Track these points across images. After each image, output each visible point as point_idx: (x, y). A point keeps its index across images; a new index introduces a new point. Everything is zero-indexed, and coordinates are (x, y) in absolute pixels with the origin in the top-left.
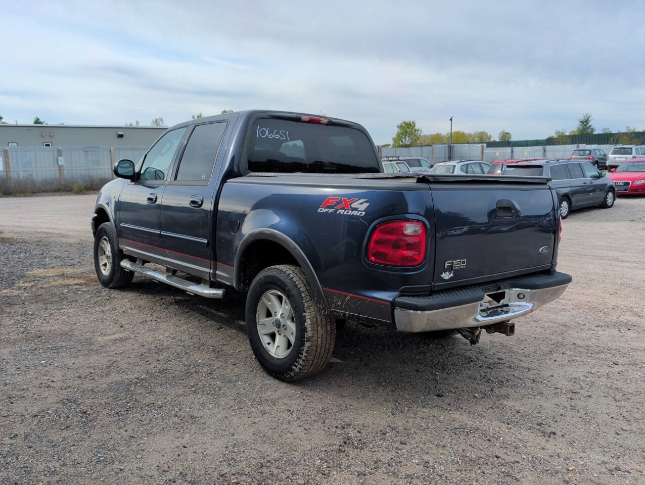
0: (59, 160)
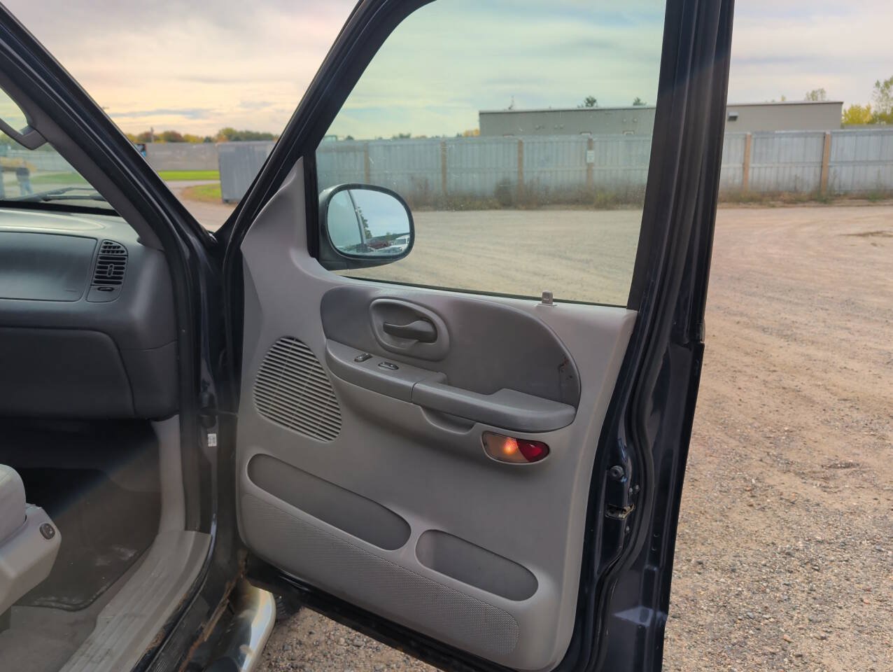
0: (588, 155)
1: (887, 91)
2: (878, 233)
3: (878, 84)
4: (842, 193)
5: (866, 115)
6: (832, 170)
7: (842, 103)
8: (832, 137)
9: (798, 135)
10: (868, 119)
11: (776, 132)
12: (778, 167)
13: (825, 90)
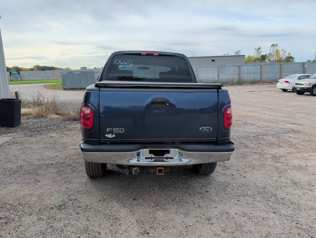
1: (258, 51)
2: (252, 91)
3: (256, 49)
4: (245, 82)
5: (253, 59)
6: (242, 75)
7: (245, 56)
8: (241, 67)
9: (232, 66)
10: (254, 60)
11: (226, 65)
12: (227, 75)
13: (240, 51)
